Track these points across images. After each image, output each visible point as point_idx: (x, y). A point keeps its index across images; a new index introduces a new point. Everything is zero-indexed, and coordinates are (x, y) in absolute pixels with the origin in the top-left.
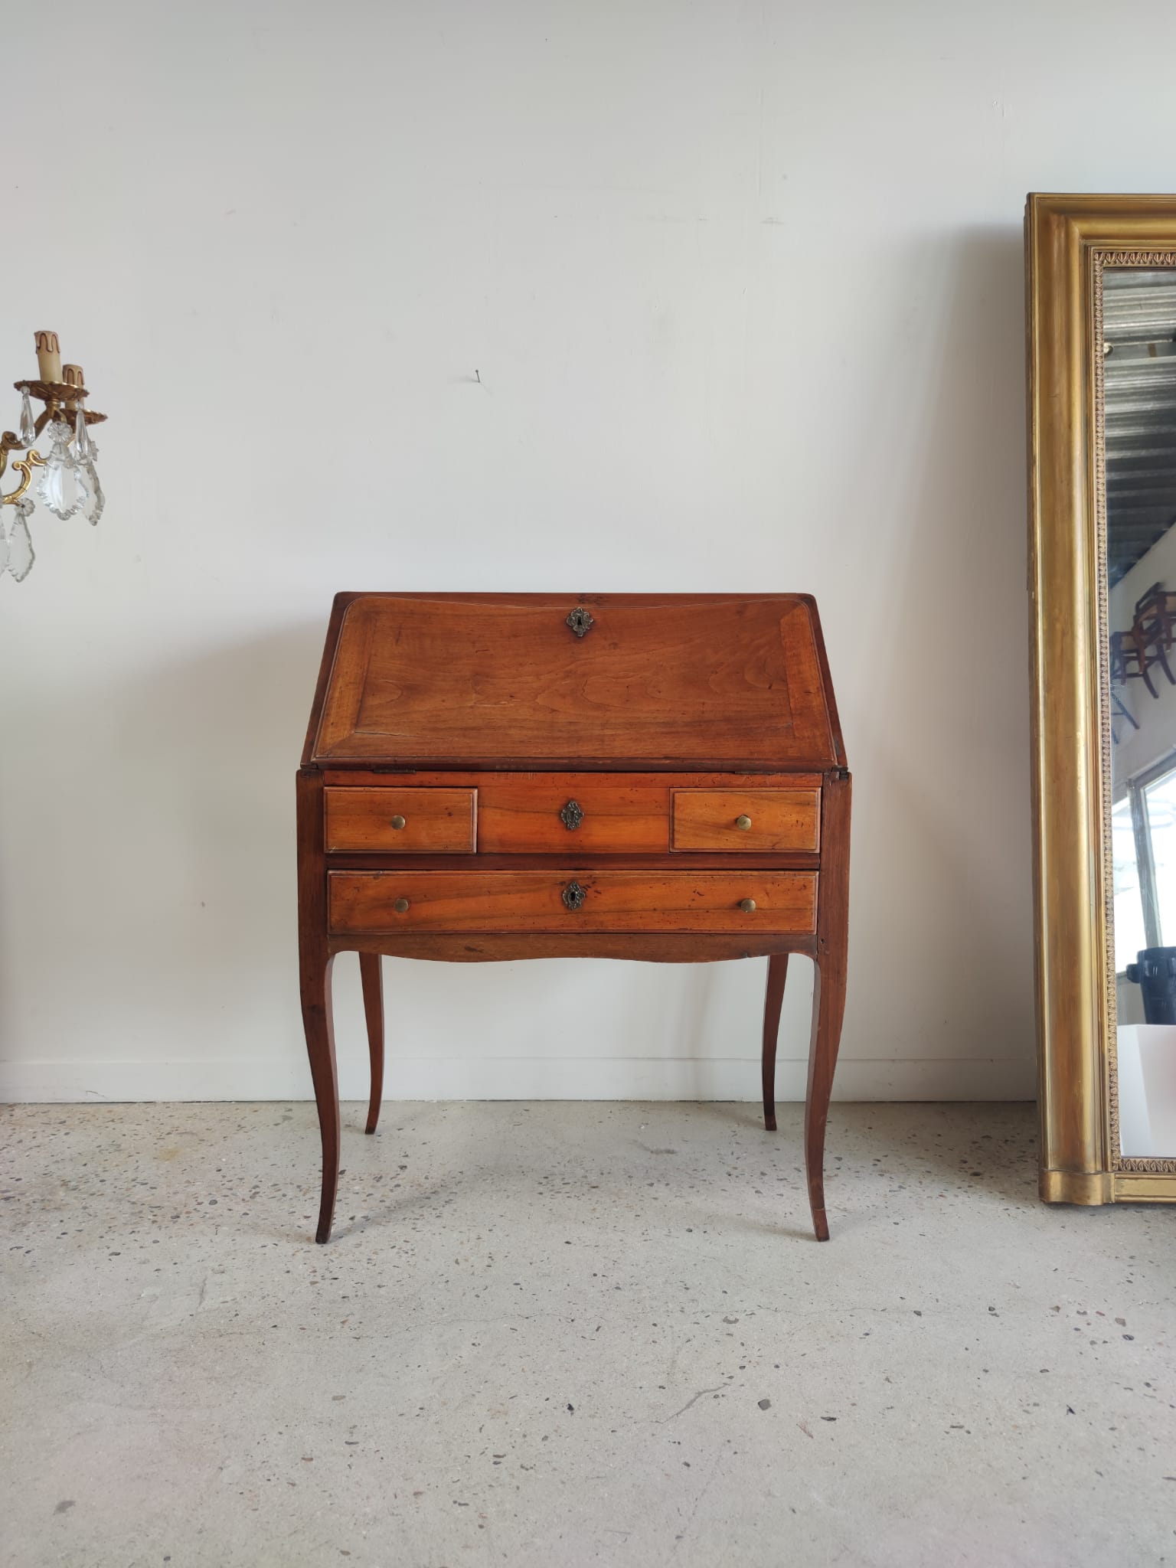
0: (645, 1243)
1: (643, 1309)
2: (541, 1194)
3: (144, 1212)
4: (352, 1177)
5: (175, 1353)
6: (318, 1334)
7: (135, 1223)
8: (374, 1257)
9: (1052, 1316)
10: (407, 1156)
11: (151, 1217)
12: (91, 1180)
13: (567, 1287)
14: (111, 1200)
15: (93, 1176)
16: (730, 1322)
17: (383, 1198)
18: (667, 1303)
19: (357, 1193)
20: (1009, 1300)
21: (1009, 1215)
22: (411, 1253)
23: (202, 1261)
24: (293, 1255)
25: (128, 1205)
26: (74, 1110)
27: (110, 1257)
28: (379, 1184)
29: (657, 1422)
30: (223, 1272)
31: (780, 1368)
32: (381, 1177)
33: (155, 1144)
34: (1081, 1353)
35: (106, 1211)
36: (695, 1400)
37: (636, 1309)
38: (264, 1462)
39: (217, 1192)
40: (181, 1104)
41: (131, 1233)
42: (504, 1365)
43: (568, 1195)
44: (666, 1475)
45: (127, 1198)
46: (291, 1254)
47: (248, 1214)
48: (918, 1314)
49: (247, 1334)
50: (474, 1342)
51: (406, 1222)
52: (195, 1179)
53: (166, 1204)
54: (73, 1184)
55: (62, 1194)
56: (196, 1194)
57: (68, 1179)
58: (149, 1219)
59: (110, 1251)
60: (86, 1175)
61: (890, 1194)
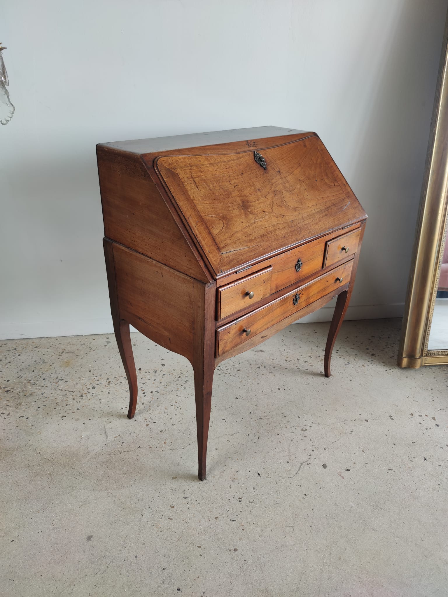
0: (264, 396)
1: (272, 427)
2: (220, 375)
3: (67, 394)
4: (144, 371)
5: (105, 463)
6: (157, 449)
7: (66, 400)
8: (166, 411)
9: (411, 418)
10: (163, 359)
11: (71, 397)
12: (39, 379)
13: (242, 420)
14: (52, 389)
15: (39, 377)
16: (304, 431)
17: (161, 382)
18: (280, 424)
19: (149, 380)
20: (396, 412)
21: (388, 373)
22: (179, 407)
23: (100, 417)
25: (59, 391)
26: (18, 343)
27: (63, 418)
28: (157, 374)
29: (290, 477)
30: (110, 423)
31: (326, 450)
32: (156, 371)
33: (59, 359)
34: (424, 434)
35: (51, 395)
36: (300, 467)
37: (270, 428)
38: (157, 510)
39: (93, 382)
40: (62, 337)
41: (66, 406)
42: (230, 458)
43: (230, 375)
44: (300, 500)
45: (58, 388)
47: (110, 393)
48: (367, 421)
49: (130, 451)
50: (216, 448)
51: (173, 392)
52: (82, 376)
53: (75, 390)
54: (32, 381)
55: (30, 387)
56: (85, 384)
57: (29, 379)
58: (71, 398)
59: (61, 415)
60: (36, 377)
61: (345, 366)
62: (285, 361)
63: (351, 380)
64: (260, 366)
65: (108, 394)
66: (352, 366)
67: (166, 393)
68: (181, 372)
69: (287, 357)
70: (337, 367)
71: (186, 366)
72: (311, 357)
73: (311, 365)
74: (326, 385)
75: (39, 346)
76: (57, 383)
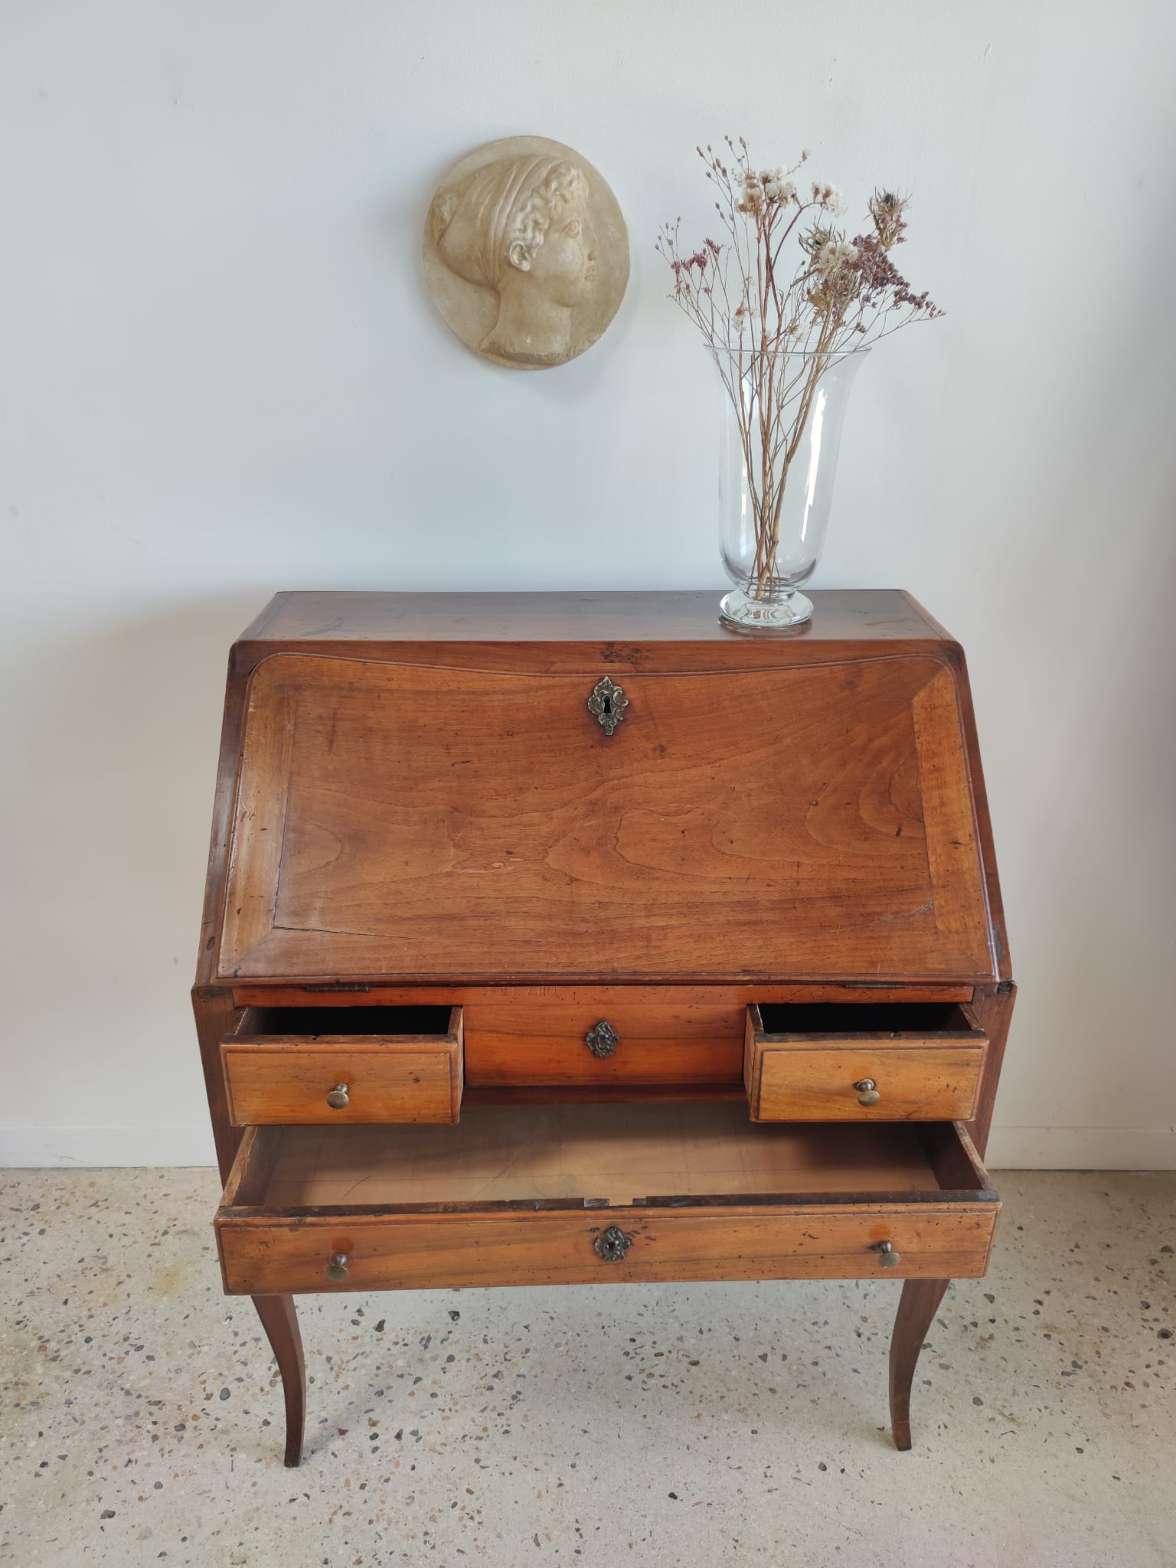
0: (770, 1496)
3: (141, 1415)
4: (392, 1336)
7: (130, 1441)
8: (432, 1528)
11: (150, 1427)
12: (74, 1338)
14: (100, 1386)
15: (76, 1328)
17: (435, 1389)
19: (402, 1376)
22: (477, 1518)
23: (218, 1532)
24: (331, 1521)
25: (121, 1397)
26: (49, 1182)
27: (103, 1522)
28: (428, 1355)
30: (244, 1562)
32: (429, 1338)
33: (149, 1256)
35: (95, 1412)
39: (229, 1369)
41: (127, 1465)
43: (663, 1382)
45: (119, 1382)
46: (327, 1520)
47: (269, 1423)
51: (467, 1444)
53: (168, 1396)
54: (52, 1346)
55: (39, 1369)
56: (203, 1373)
57: (47, 1334)
58: (148, 1432)
59: (101, 1508)
60: (68, 1326)
61: (1064, 1380)
62: (855, 1335)
63: (1080, 1450)
64: (766, 1349)
65: (264, 1427)
66: (1088, 1381)
67: (445, 1445)
68: (506, 1354)
69: (864, 1319)
70: (1035, 1381)
71: (526, 1327)
72: (946, 1327)
73: (942, 1361)
74: (989, 1465)
75: (106, 1200)
76: (124, 1358)
